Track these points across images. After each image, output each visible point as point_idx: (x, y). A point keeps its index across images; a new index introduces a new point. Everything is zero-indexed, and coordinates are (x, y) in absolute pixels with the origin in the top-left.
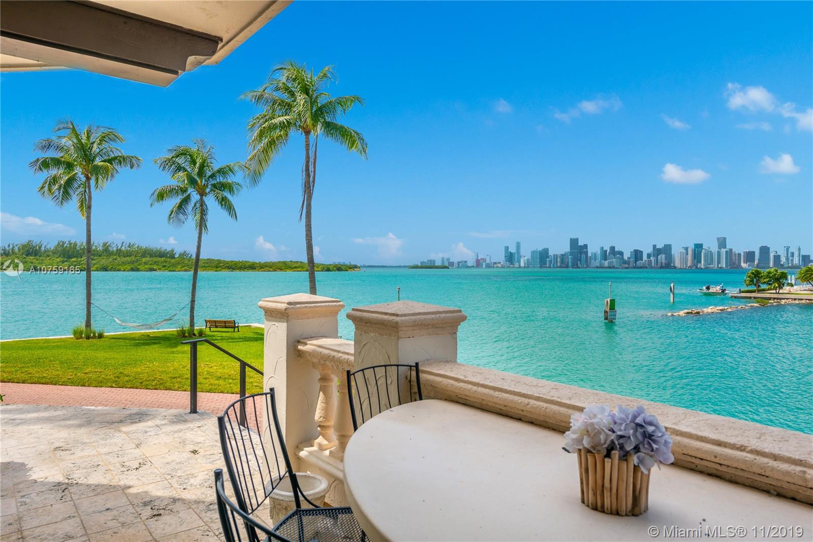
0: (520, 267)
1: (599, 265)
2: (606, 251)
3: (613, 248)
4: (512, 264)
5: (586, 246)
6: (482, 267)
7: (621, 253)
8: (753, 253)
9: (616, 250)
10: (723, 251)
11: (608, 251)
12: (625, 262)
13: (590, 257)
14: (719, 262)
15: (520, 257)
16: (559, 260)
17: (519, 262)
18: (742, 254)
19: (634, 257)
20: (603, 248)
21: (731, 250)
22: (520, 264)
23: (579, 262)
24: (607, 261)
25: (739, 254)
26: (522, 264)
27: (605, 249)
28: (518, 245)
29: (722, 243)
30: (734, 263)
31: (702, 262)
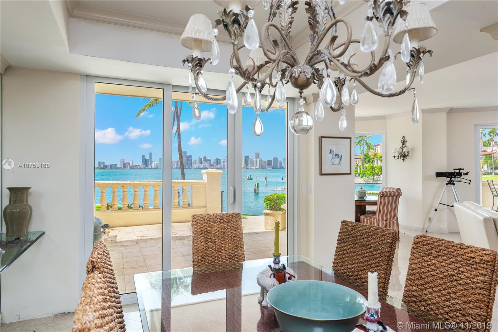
0: (152, 168)
1: (198, 167)
2: (202, 159)
3: (205, 158)
4: (147, 166)
5: (191, 156)
6: (127, 168)
7: (209, 160)
8: (271, 160)
9: (207, 158)
10: (258, 160)
11: (203, 159)
12: (211, 165)
13: (193, 162)
14: (256, 165)
15: (151, 162)
16: (175, 164)
17: (151, 165)
18: (266, 161)
19: (216, 163)
21: (262, 159)
22: (152, 167)
23: (187, 165)
24: (202, 165)
25: (265, 161)
26: (153, 167)
27: (201, 158)
28: (151, 154)
29: (257, 155)
30: (263, 166)
31: (249, 165)
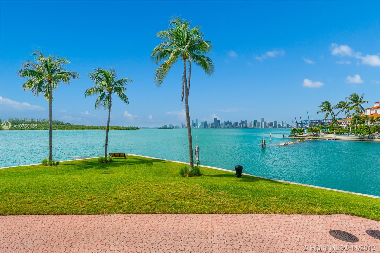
0: (197, 128)
1: (224, 127)
2: (226, 122)
3: (228, 121)
4: (195, 127)
5: (219, 121)
6: (184, 128)
7: (231, 123)
8: (272, 123)
9: (229, 122)
10: (263, 122)
11: (227, 122)
12: (232, 126)
13: (221, 124)
14: (262, 126)
15: (197, 124)
16: (211, 125)
17: (197, 126)
18: (269, 123)
19: (235, 124)
20: (225, 121)
21: (266, 122)
23: (217, 126)
24: (227, 126)
25: (268, 123)
26: (198, 127)
28: (197, 120)
29: (263, 120)
30: (267, 126)
31: (257, 126)
